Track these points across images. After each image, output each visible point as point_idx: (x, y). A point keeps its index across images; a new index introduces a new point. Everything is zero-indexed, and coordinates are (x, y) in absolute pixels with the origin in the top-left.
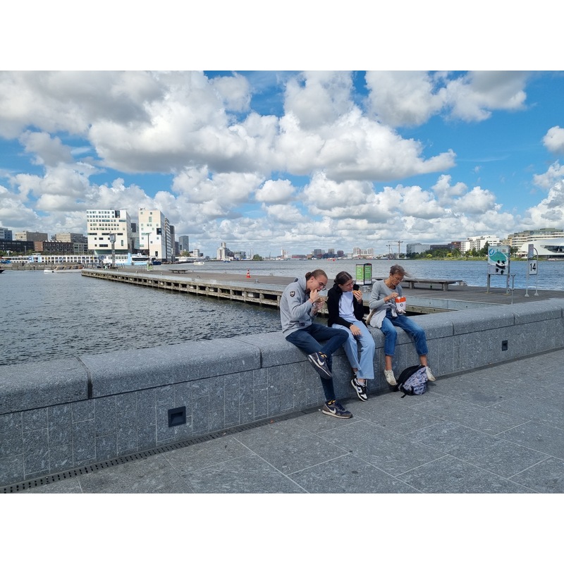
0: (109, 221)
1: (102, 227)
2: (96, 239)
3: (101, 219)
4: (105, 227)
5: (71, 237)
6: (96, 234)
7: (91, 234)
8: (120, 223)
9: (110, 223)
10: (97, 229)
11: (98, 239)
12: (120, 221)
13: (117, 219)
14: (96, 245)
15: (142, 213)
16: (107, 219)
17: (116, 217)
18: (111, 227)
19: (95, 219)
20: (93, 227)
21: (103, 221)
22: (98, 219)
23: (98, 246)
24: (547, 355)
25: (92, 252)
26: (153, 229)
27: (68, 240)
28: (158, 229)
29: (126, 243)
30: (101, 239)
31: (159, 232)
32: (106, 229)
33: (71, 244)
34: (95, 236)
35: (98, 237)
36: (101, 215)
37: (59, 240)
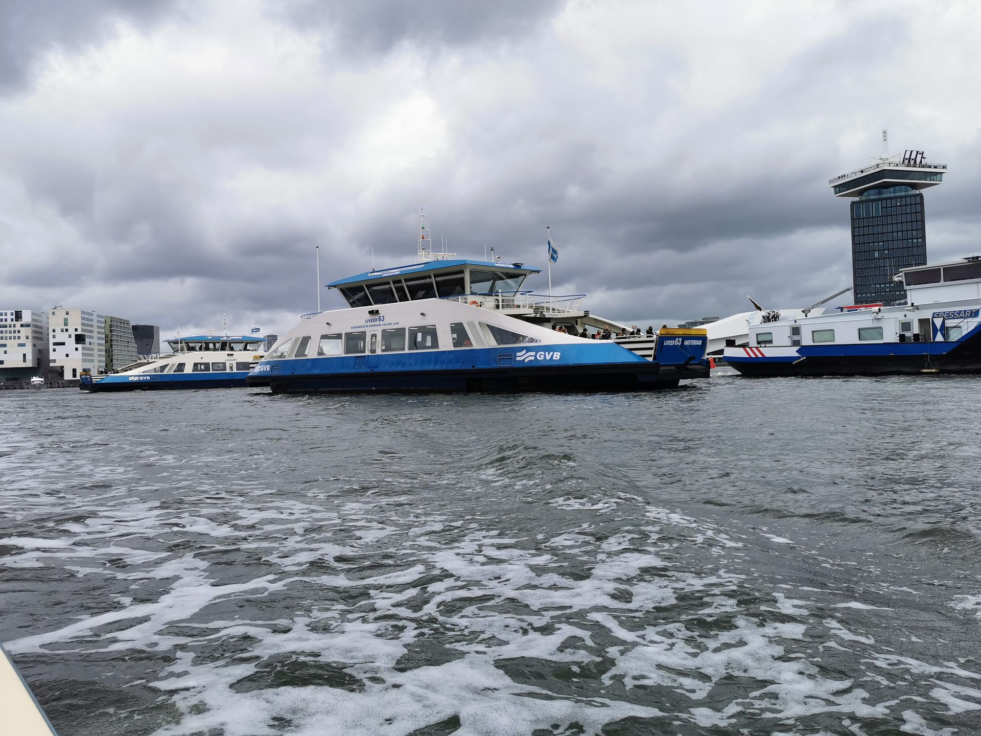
0: (6, 326)
8: (23, 330)
9: (8, 329)
12: (22, 326)
13: (18, 324)
15: (53, 314)
16: (4, 323)
17: (17, 320)
18: (8, 335)
26: (70, 336)
28: (77, 336)
29: (29, 357)
31: (78, 339)
32: (2, 338)
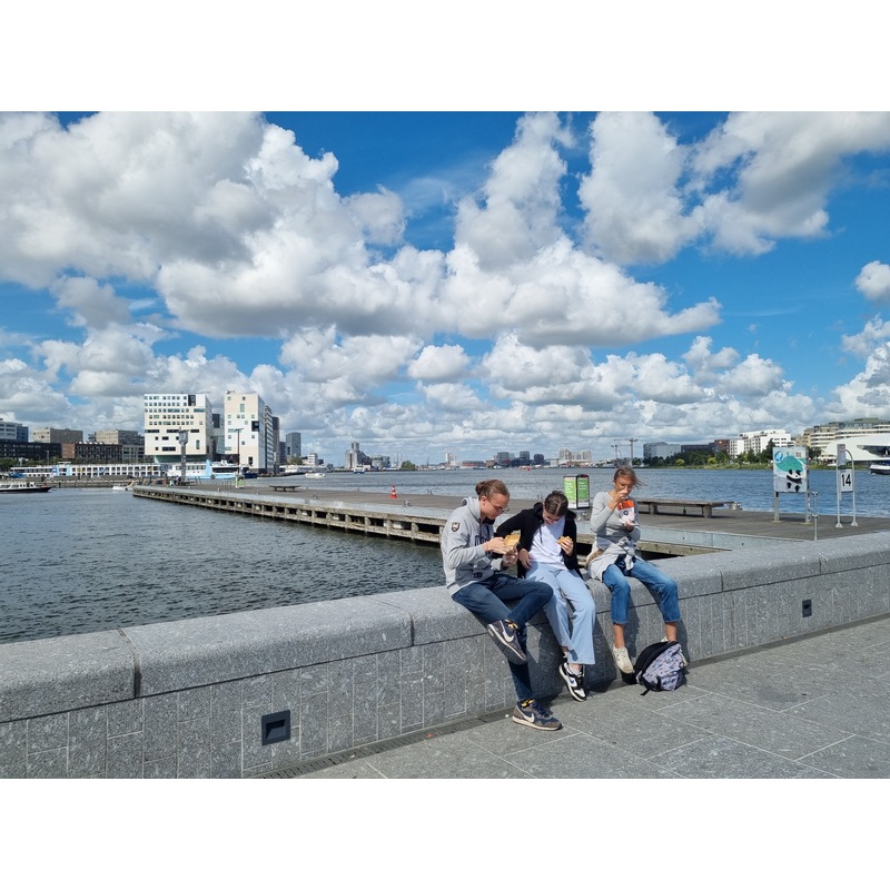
0: (178, 411)
1: (167, 420)
2: (157, 438)
3: (167, 407)
4: (171, 420)
5: (119, 437)
6: (158, 431)
7: (149, 431)
8: (196, 415)
9: (180, 414)
10: (160, 423)
11: (160, 438)
12: (195, 411)
13: (191, 408)
14: (157, 449)
15: (229, 398)
16: (176, 407)
17: (190, 404)
18: (181, 420)
19: (158, 407)
20: (153, 420)
21: (170, 411)
22: (162, 407)
23: (160, 449)
24: (877, 624)
25: (150, 459)
26: (246, 423)
27: (114, 440)
28: (253, 423)
29: (203, 445)
30: (166, 438)
31: (255, 426)
32: (174, 423)
33: (119, 447)
34: (156, 435)
35: (160, 435)
36: (167, 401)
37: (100, 441)
